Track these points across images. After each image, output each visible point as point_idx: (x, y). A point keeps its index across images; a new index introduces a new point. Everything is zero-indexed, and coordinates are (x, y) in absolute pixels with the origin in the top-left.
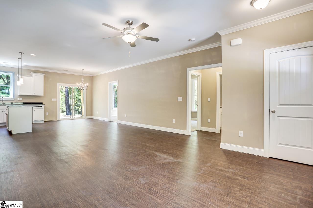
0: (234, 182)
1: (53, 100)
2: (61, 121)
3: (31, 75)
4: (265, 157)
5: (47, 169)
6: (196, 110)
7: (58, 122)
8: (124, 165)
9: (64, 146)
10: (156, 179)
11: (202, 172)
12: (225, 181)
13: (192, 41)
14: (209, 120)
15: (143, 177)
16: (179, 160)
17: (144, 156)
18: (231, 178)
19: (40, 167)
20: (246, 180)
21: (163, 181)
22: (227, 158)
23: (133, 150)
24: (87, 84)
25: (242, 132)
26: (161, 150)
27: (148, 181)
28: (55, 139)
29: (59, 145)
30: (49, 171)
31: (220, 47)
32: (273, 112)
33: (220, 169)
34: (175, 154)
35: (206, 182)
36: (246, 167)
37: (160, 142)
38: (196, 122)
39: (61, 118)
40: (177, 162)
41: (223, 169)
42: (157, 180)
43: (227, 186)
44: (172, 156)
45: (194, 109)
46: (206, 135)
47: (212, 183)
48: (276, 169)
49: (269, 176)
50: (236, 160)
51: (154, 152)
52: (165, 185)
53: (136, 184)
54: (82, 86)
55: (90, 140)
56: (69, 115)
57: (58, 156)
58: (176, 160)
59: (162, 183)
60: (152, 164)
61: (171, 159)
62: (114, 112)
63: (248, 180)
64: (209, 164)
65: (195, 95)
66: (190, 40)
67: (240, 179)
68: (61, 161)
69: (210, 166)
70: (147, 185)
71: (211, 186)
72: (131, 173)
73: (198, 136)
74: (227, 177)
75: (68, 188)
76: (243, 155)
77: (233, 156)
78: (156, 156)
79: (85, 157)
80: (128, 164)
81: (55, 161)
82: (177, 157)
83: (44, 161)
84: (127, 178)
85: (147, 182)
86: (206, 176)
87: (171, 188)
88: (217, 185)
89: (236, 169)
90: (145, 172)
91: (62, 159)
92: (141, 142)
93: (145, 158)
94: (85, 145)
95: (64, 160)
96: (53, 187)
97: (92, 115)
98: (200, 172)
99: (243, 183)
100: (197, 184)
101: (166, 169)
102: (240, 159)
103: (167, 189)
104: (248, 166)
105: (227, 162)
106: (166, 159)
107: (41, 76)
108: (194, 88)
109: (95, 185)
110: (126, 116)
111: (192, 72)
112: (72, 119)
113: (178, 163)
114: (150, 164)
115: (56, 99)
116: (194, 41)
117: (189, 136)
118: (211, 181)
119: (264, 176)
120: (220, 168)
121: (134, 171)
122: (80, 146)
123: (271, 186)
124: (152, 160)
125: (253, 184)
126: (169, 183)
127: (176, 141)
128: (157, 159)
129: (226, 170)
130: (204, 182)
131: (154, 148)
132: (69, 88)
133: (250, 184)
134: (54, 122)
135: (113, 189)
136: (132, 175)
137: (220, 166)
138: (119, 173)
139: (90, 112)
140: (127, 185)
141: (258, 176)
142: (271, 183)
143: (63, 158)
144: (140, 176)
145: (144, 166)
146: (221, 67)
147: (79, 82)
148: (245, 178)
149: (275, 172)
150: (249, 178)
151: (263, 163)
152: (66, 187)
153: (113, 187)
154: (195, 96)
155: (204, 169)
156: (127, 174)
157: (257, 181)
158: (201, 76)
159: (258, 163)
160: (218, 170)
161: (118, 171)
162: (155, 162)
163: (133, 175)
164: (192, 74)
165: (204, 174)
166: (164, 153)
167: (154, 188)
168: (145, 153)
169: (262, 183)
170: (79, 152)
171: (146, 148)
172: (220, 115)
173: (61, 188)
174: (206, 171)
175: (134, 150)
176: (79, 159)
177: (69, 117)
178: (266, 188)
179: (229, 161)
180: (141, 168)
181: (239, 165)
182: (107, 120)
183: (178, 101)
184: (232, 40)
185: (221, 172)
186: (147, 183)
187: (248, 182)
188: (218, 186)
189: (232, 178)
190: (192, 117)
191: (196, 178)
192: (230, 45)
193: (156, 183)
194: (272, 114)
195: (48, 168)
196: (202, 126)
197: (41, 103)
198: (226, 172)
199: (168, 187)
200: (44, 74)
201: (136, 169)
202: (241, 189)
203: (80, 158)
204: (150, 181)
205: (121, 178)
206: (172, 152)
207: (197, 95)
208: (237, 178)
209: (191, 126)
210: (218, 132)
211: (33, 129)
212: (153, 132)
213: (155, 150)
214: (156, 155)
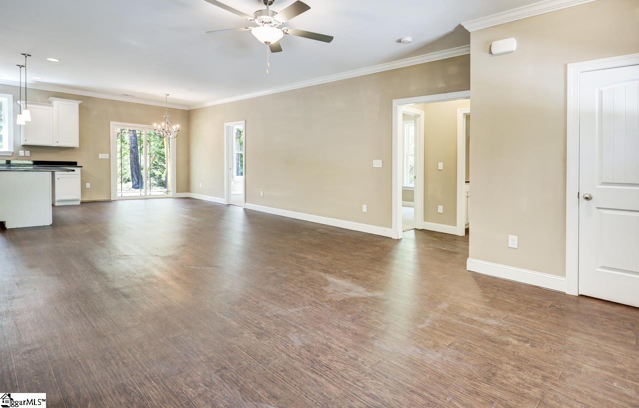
0: (501, 349)
1: (101, 156)
2: (120, 202)
3: (50, 103)
4: (569, 295)
5: (80, 310)
6: (412, 185)
7: (112, 205)
8: (257, 303)
9: (124, 257)
10: (327, 337)
11: (428, 322)
12: (481, 347)
13: (403, 42)
14: (440, 209)
15: (298, 332)
16: (378, 294)
17: (301, 282)
18: (493, 340)
19: (64, 306)
20: (528, 345)
21: (342, 342)
22: (483, 292)
23: (277, 269)
24: (178, 126)
25: (516, 238)
26: (336, 270)
27: (310, 341)
28: (102, 242)
29: (112, 255)
30: (85, 316)
31: (468, 57)
32: (587, 198)
33: (467, 319)
34: (368, 280)
35: (438, 346)
36: (527, 316)
37: (335, 252)
38: (412, 210)
39: (119, 195)
40: (373, 298)
41: (475, 318)
42: (329, 339)
43: (487, 358)
44: (362, 285)
45: (408, 183)
46: (434, 239)
47: (451, 351)
48: (595, 323)
49: (582, 339)
50: (503, 299)
51: (322, 274)
52: (347, 350)
53: (282, 347)
54: (167, 130)
55: (184, 246)
56: (138, 188)
57: (109, 281)
58: (369, 294)
59: (341, 347)
60: (318, 301)
61: (359, 291)
62: (238, 185)
63: (533, 347)
64: (444, 306)
65: (410, 155)
66: (400, 41)
67: (515, 342)
68: (115, 292)
69: (445, 310)
70: (306, 350)
71: (449, 356)
72: (271, 321)
73: (418, 240)
74: (486, 336)
75: (125, 356)
76: (520, 288)
77: (496, 288)
78: (327, 284)
79: (171, 283)
80: (265, 300)
81: (101, 292)
82: (372, 287)
83: (75, 292)
84: (262, 334)
85: (306, 343)
86: (437, 332)
87: (359, 359)
88: (462, 355)
89: (504, 319)
90: (302, 319)
91: (116, 287)
92: (293, 251)
93: (302, 287)
94: (171, 256)
95: (121, 291)
96: (91, 353)
97: (188, 190)
98: (423, 323)
99: (522, 353)
100: (418, 350)
101: (348, 314)
102: (513, 297)
103: (352, 360)
104: (532, 313)
105: (484, 302)
106: (348, 290)
107: (75, 105)
108: (409, 140)
109: (188, 349)
110: (262, 196)
111: (404, 108)
112: (144, 197)
113: (375, 301)
114: (314, 302)
115: (108, 155)
116: (409, 42)
117: (398, 240)
118: (449, 345)
119: (571, 339)
120: (467, 315)
121: (277, 316)
122: (159, 257)
123: (586, 361)
124: (318, 291)
125: (546, 358)
126: (355, 348)
127: (370, 251)
128: (329, 289)
129: (482, 320)
130: (434, 348)
131: (323, 265)
132: (137, 132)
133: (538, 357)
134: (102, 204)
135: (231, 359)
136: (273, 327)
137: (468, 312)
138: (245, 321)
139: (185, 183)
140: (262, 350)
141: (556, 339)
142: (587, 355)
143: (118, 285)
144: (292, 328)
145: (301, 307)
146: (469, 98)
147: (159, 121)
148: (526, 342)
149: (593, 330)
150: (536, 341)
151: (565, 307)
152: (122, 353)
153: (230, 355)
154: (409, 157)
155: (432, 315)
156: (263, 325)
157: (555, 350)
158: (422, 118)
159: (554, 306)
160: (463, 321)
161: (243, 317)
162: (325, 297)
163: (276, 325)
164: (403, 111)
165: (434, 328)
166: (343, 276)
167: (322, 358)
168: (302, 275)
169: (566, 355)
170: (157, 273)
171: (304, 265)
172: (464, 199)
173: (110, 355)
174: (437, 321)
175: (280, 269)
176: (156, 287)
177: (137, 193)
178: (576, 367)
179: (488, 301)
180: (295, 309)
181: (512, 311)
182: (222, 201)
183: (374, 167)
184: (494, 41)
185: (472, 326)
186: (308, 346)
187: (533, 350)
188: (466, 358)
189: (497, 341)
190: (403, 199)
191: (415, 338)
192: (490, 52)
193: (326, 345)
194: (586, 202)
195: (83, 310)
196: (425, 220)
197: (74, 164)
198: (482, 324)
199: (353, 356)
200: (80, 102)
201: (281, 312)
202: (518, 367)
203: (158, 286)
204: (312, 342)
205: (248, 333)
206: (362, 274)
207: (415, 155)
208: (508, 341)
209: (403, 219)
210: (461, 233)
211: (54, 218)
212: (320, 230)
213: (325, 269)
214: (327, 280)
